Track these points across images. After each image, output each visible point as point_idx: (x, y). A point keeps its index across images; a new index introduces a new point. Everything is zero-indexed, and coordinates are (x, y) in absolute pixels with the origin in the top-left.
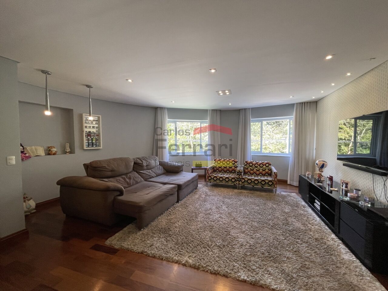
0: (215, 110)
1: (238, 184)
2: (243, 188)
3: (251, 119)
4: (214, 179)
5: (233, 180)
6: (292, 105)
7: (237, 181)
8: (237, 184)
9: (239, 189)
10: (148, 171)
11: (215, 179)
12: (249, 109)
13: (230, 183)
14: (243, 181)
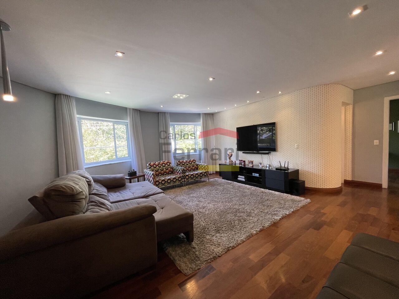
0: (135, 109)
2: (187, 184)
3: (170, 123)
6: (199, 115)
7: (183, 179)
8: (183, 182)
9: (184, 186)
11: (163, 182)
12: (168, 113)
13: (178, 183)
14: (187, 177)
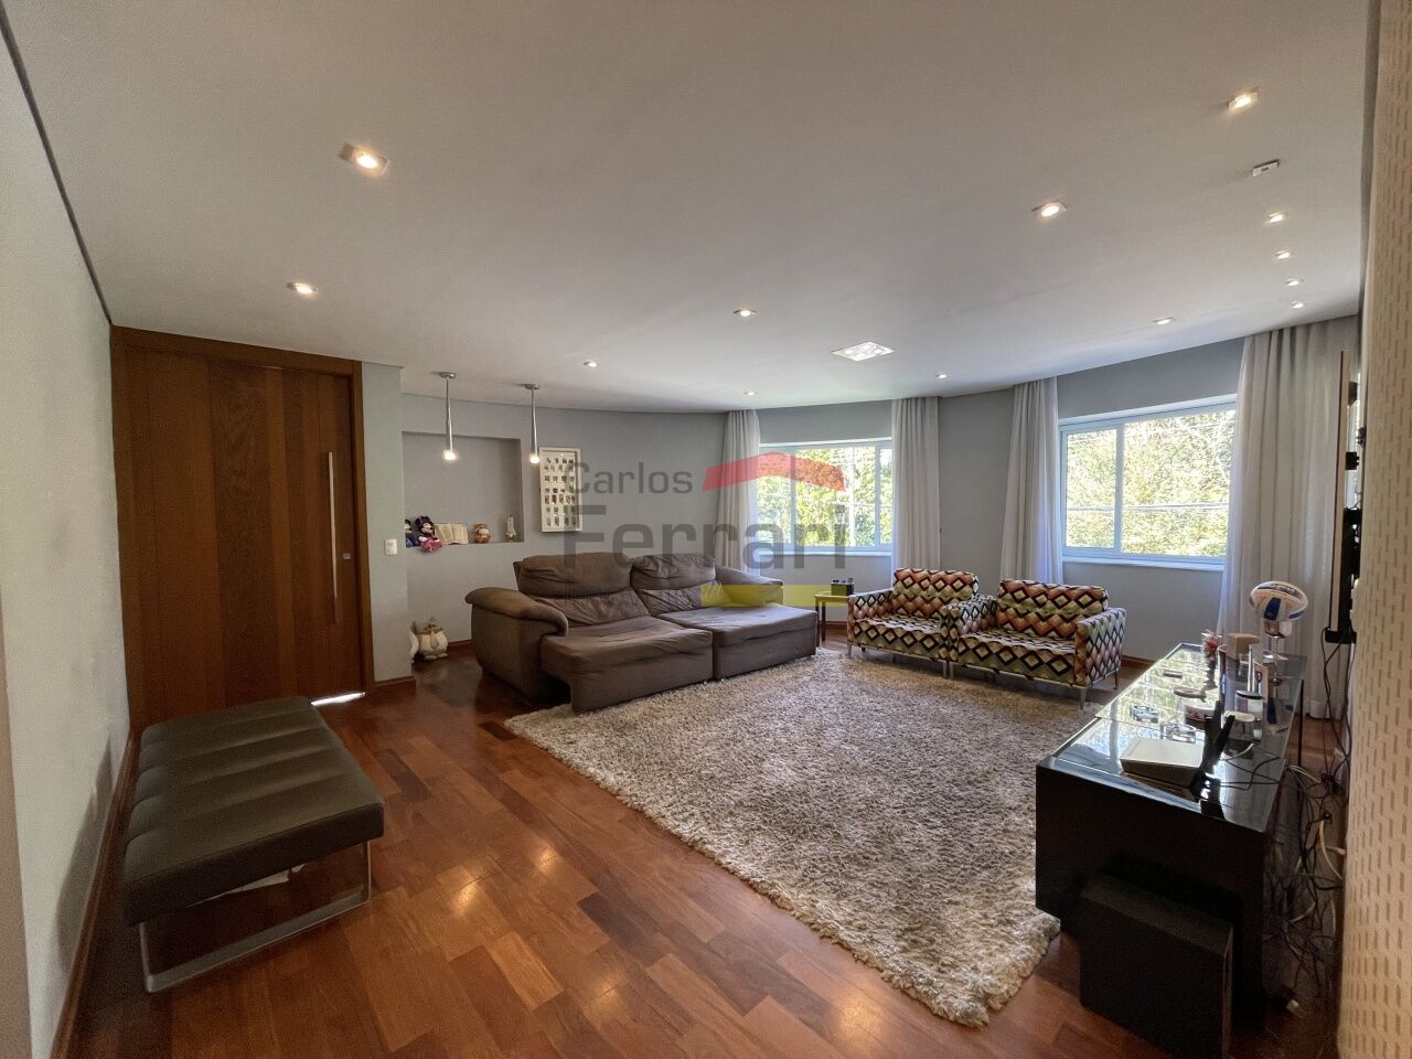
0: (916, 399)
1: (944, 656)
2: (961, 674)
3: (1057, 422)
4: (885, 638)
5: (929, 644)
7: (941, 647)
8: (940, 657)
9: (948, 676)
10: (672, 592)
11: (872, 634)
13: (918, 653)
14: (962, 648)
